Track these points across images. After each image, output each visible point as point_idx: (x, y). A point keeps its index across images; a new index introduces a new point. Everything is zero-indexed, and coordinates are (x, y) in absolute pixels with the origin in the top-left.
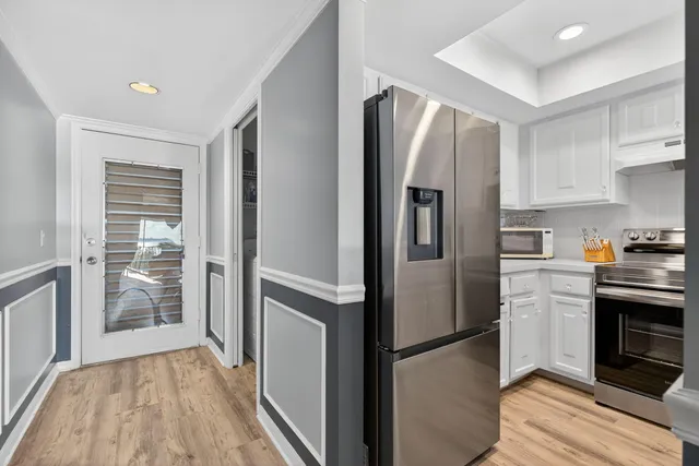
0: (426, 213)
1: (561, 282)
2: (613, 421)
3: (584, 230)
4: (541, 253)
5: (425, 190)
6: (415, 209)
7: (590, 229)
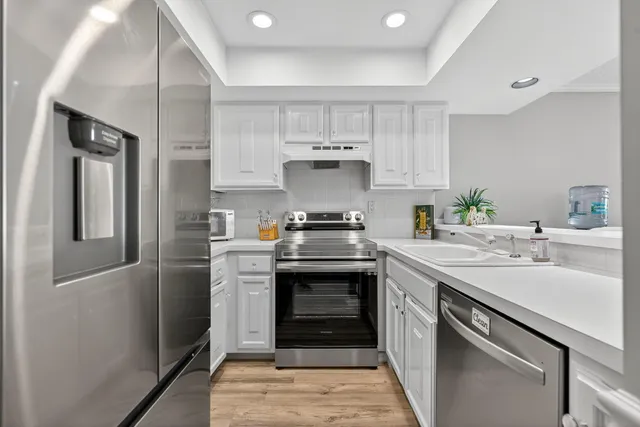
0: (102, 174)
1: (246, 262)
2: (291, 380)
3: (260, 212)
4: (224, 234)
5: (102, 125)
6: (76, 162)
7: (264, 211)
